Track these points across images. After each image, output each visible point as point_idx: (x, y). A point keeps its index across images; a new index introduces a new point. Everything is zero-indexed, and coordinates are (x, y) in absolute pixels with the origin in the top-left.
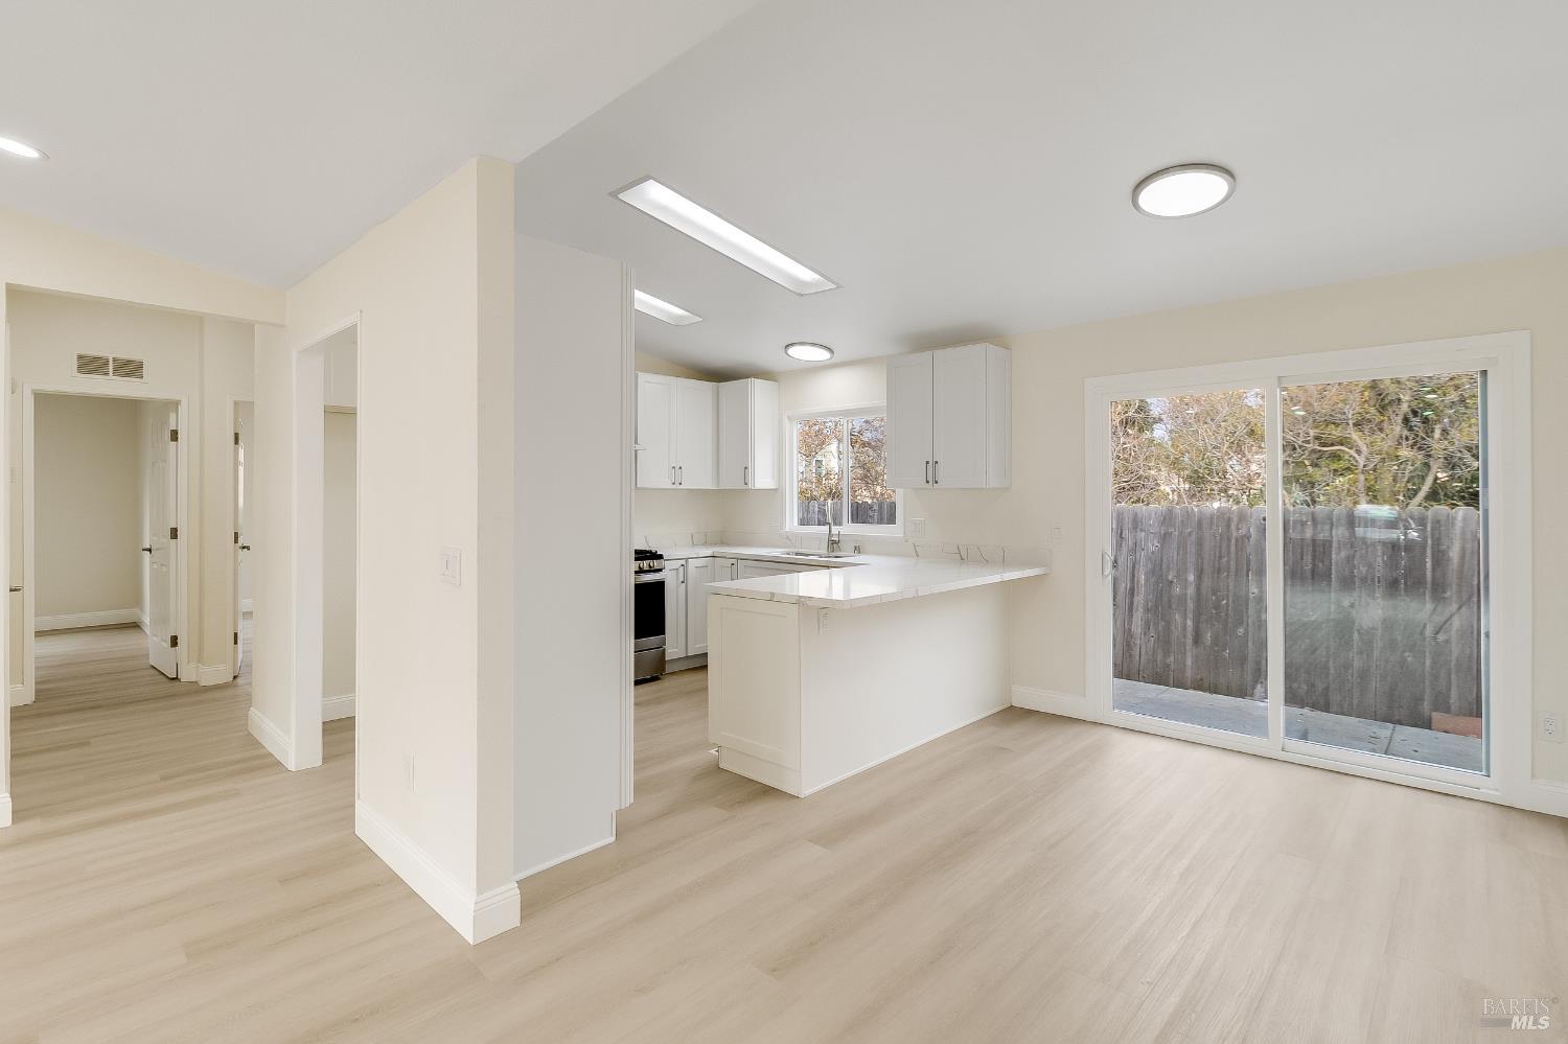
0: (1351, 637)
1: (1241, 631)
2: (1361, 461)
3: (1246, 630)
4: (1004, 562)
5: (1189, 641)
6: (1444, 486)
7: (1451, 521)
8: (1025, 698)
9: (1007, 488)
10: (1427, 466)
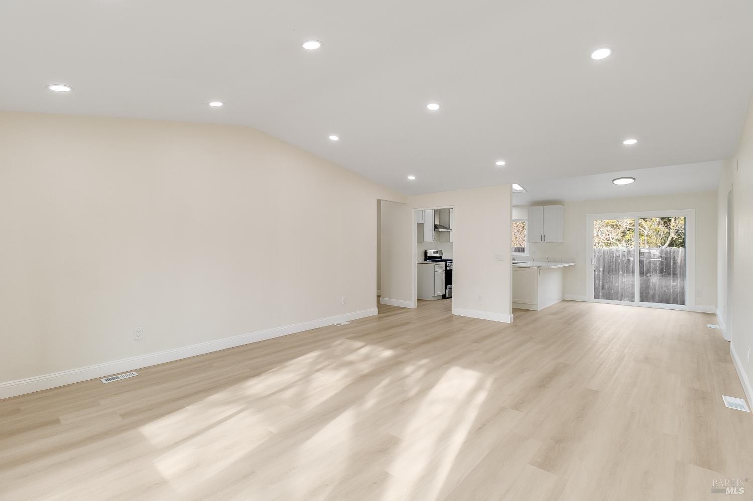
0: (650, 285)
1: (617, 284)
2: (646, 232)
3: (618, 284)
4: (562, 262)
5: (601, 288)
6: (675, 241)
7: (678, 252)
8: (567, 297)
9: (563, 243)
10: (669, 233)
